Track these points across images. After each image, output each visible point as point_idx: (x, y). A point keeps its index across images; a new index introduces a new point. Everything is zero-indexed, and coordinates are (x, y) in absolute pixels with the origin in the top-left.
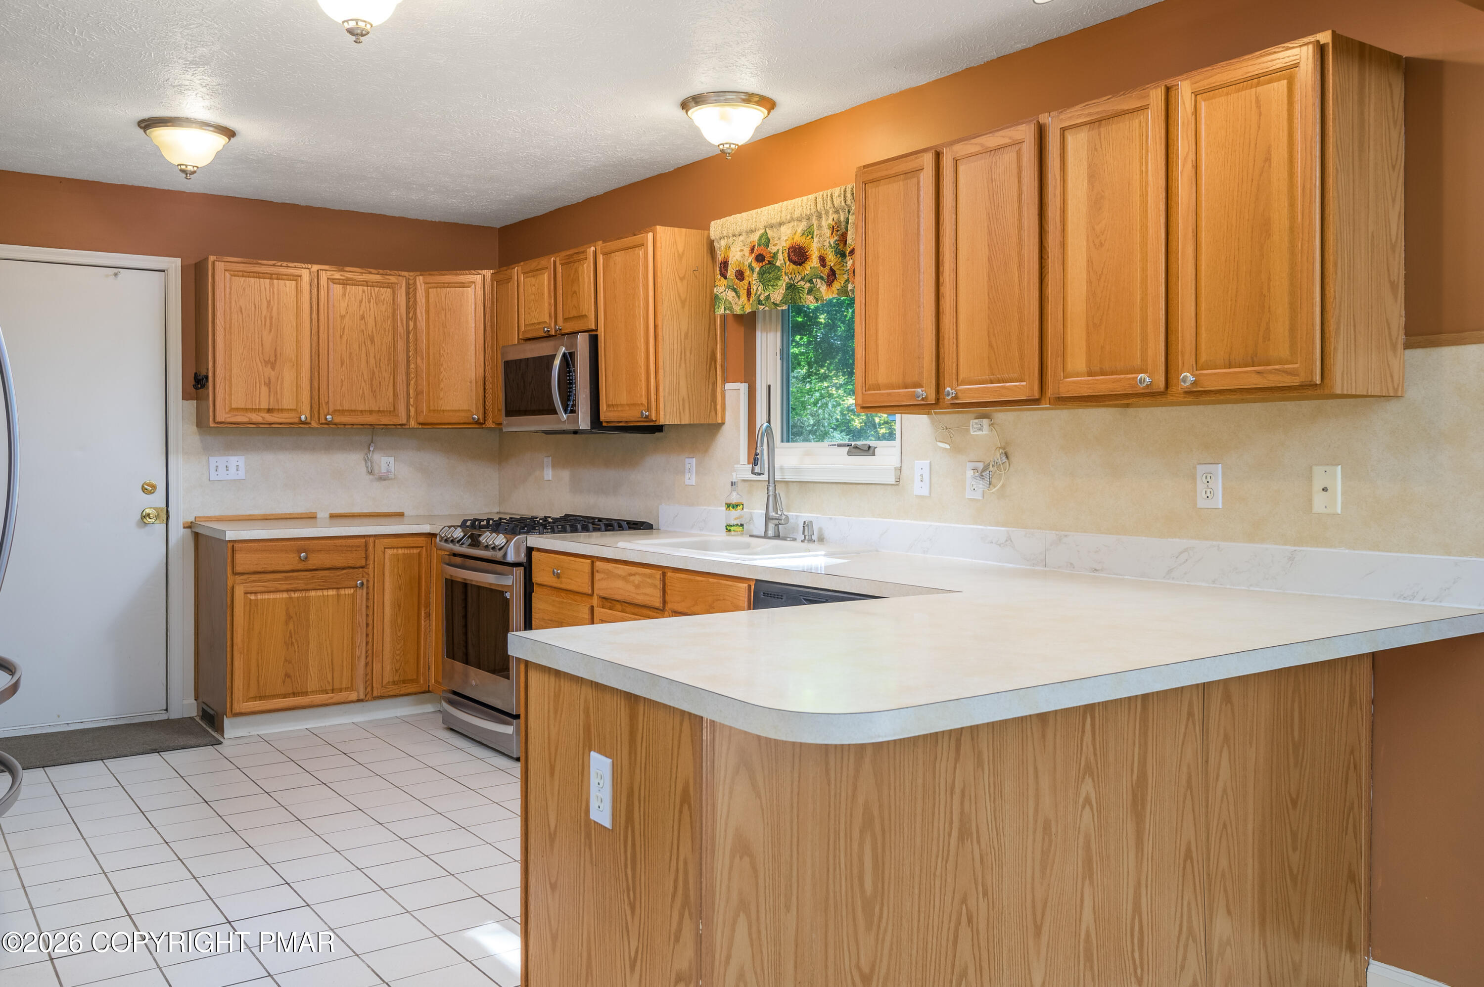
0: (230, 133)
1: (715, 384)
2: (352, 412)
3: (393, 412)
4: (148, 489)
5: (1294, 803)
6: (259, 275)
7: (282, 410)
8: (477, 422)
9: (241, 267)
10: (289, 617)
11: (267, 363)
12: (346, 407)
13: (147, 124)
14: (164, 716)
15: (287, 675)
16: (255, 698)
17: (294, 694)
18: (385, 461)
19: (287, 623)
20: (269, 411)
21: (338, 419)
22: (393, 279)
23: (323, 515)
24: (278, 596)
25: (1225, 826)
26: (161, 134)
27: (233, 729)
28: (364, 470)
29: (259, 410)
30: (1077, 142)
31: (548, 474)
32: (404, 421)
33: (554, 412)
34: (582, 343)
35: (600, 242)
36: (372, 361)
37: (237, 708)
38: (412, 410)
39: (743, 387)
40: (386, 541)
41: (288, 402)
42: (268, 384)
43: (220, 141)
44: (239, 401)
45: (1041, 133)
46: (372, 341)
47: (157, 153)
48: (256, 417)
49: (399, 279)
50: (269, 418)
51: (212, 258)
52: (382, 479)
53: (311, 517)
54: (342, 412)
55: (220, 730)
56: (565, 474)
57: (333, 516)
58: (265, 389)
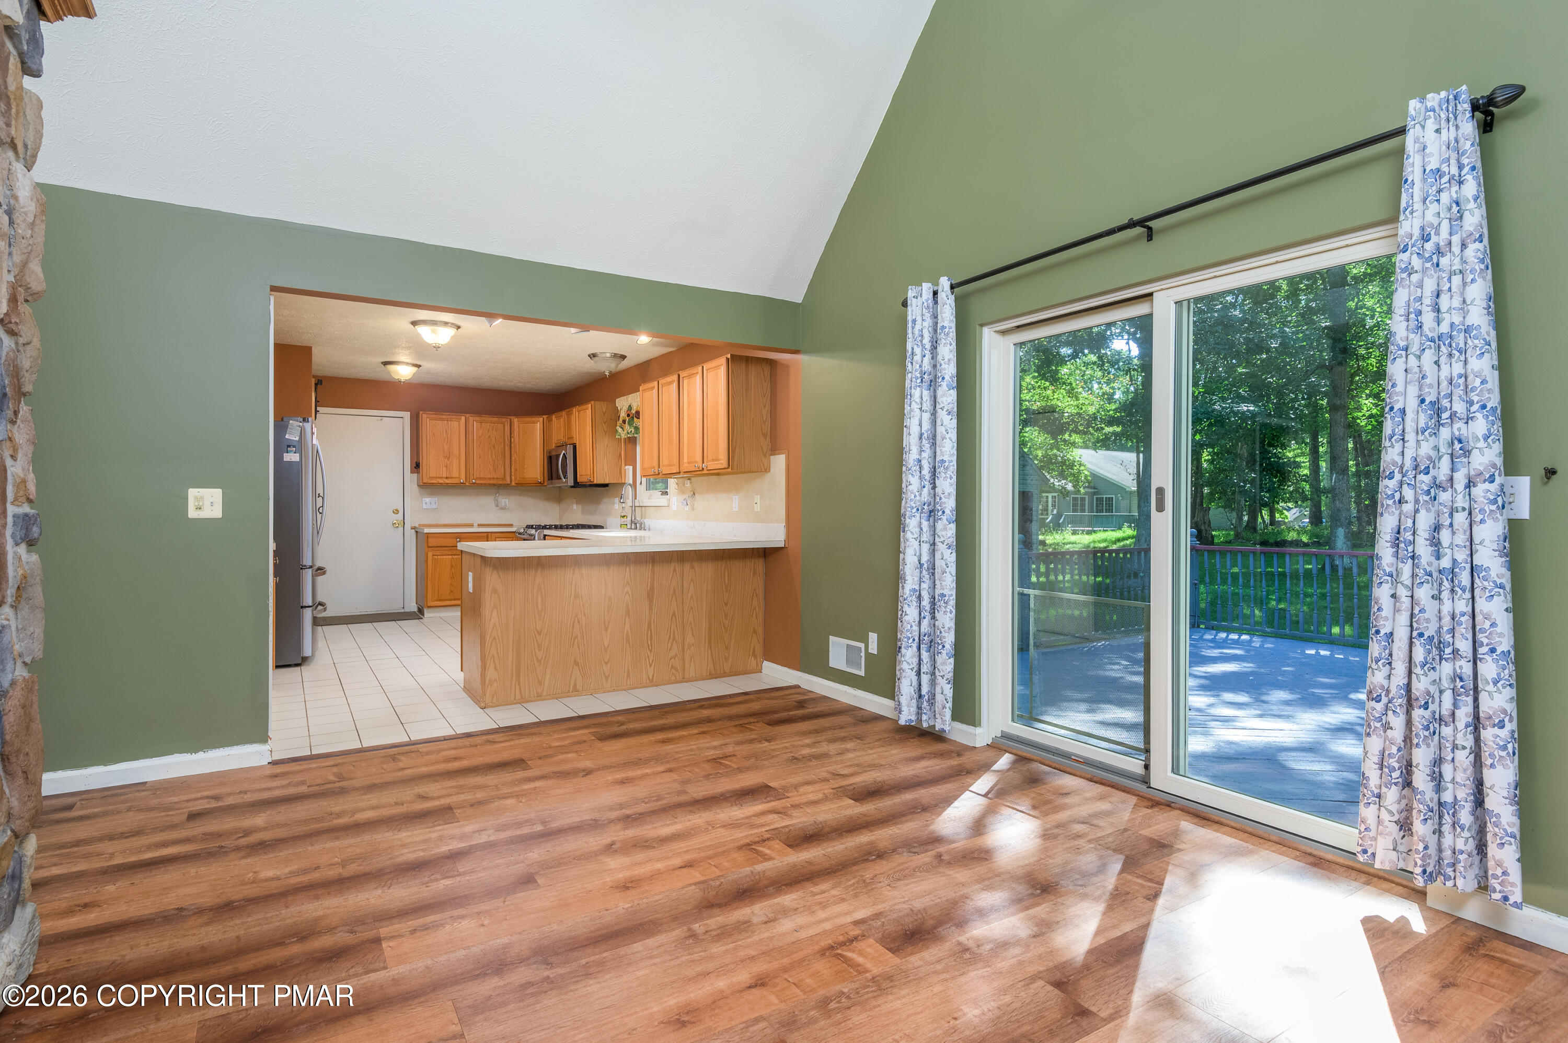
0: (419, 366)
1: (621, 467)
2: (485, 478)
3: (504, 478)
4: (396, 512)
5: (726, 604)
6: (442, 420)
7: (452, 478)
8: (540, 483)
9: (434, 416)
10: (452, 566)
11: (445, 457)
12: (482, 476)
13: (385, 363)
14: (403, 611)
15: (452, 591)
16: (437, 600)
17: (455, 600)
18: (504, 501)
19: (451, 569)
20: (447, 478)
21: (478, 482)
22: (504, 420)
23: (475, 525)
24: (448, 557)
25: (692, 608)
26: (391, 367)
27: (428, 614)
28: (494, 505)
29: (442, 478)
30: (686, 382)
31: (575, 506)
32: (509, 482)
33: (560, 478)
34: (570, 449)
35: (592, 402)
36: (494, 456)
37: (429, 604)
38: (513, 478)
39: (631, 468)
40: (496, 534)
41: (455, 474)
42: (446, 467)
43: (415, 369)
44: (433, 474)
45: (679, 376)
46: (494, 447)
47: (389, 372)
48: (441, 481)
49: (506, 420)
50: (447, 481)
51: (421, 412)
52: (502, 509)
53: (471, 525)
54: (480, 479)
55: (423, 615)
56: (580, 507)
57: (479, 525)
58: (445, 469)
